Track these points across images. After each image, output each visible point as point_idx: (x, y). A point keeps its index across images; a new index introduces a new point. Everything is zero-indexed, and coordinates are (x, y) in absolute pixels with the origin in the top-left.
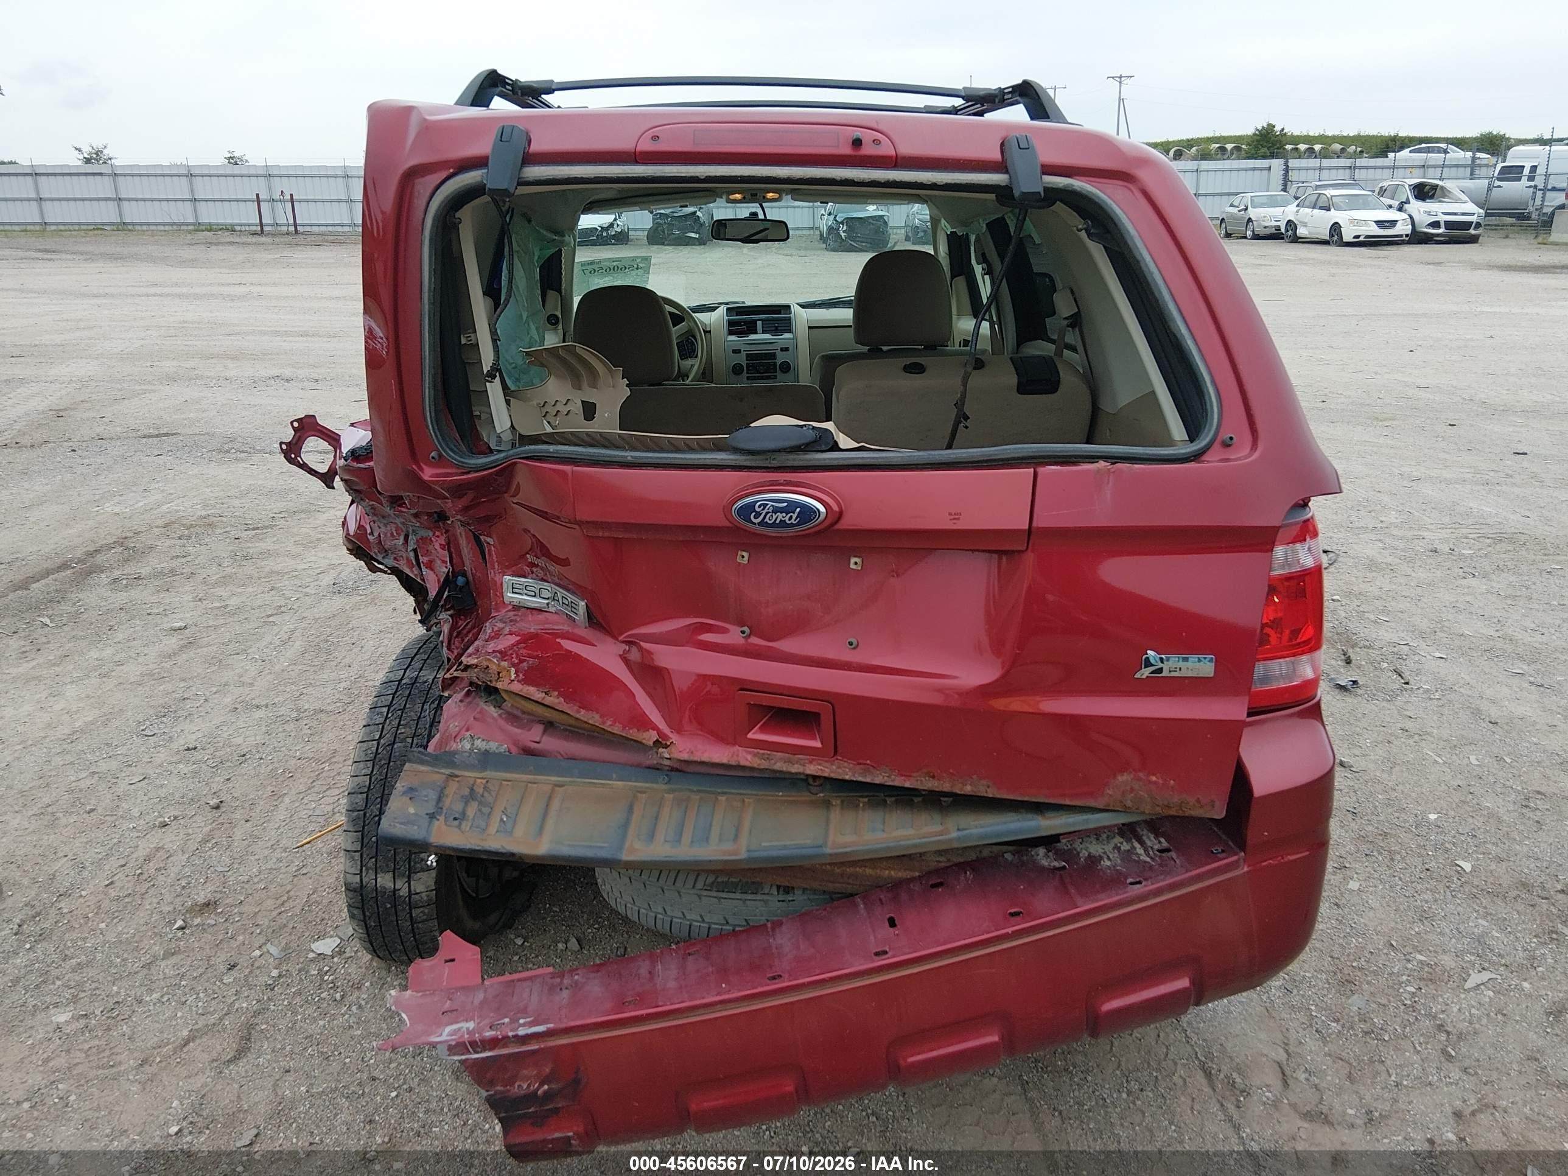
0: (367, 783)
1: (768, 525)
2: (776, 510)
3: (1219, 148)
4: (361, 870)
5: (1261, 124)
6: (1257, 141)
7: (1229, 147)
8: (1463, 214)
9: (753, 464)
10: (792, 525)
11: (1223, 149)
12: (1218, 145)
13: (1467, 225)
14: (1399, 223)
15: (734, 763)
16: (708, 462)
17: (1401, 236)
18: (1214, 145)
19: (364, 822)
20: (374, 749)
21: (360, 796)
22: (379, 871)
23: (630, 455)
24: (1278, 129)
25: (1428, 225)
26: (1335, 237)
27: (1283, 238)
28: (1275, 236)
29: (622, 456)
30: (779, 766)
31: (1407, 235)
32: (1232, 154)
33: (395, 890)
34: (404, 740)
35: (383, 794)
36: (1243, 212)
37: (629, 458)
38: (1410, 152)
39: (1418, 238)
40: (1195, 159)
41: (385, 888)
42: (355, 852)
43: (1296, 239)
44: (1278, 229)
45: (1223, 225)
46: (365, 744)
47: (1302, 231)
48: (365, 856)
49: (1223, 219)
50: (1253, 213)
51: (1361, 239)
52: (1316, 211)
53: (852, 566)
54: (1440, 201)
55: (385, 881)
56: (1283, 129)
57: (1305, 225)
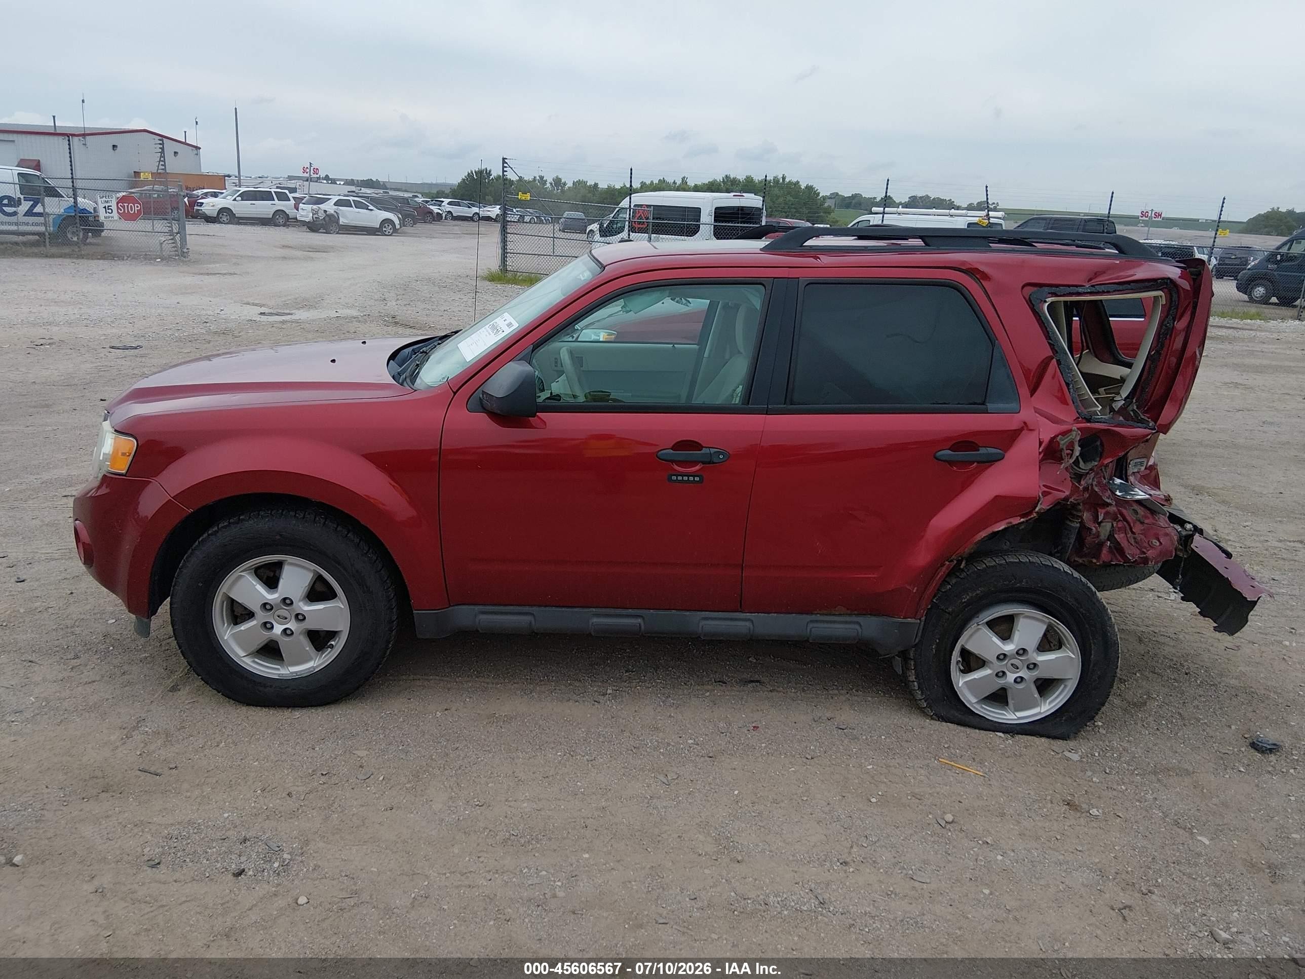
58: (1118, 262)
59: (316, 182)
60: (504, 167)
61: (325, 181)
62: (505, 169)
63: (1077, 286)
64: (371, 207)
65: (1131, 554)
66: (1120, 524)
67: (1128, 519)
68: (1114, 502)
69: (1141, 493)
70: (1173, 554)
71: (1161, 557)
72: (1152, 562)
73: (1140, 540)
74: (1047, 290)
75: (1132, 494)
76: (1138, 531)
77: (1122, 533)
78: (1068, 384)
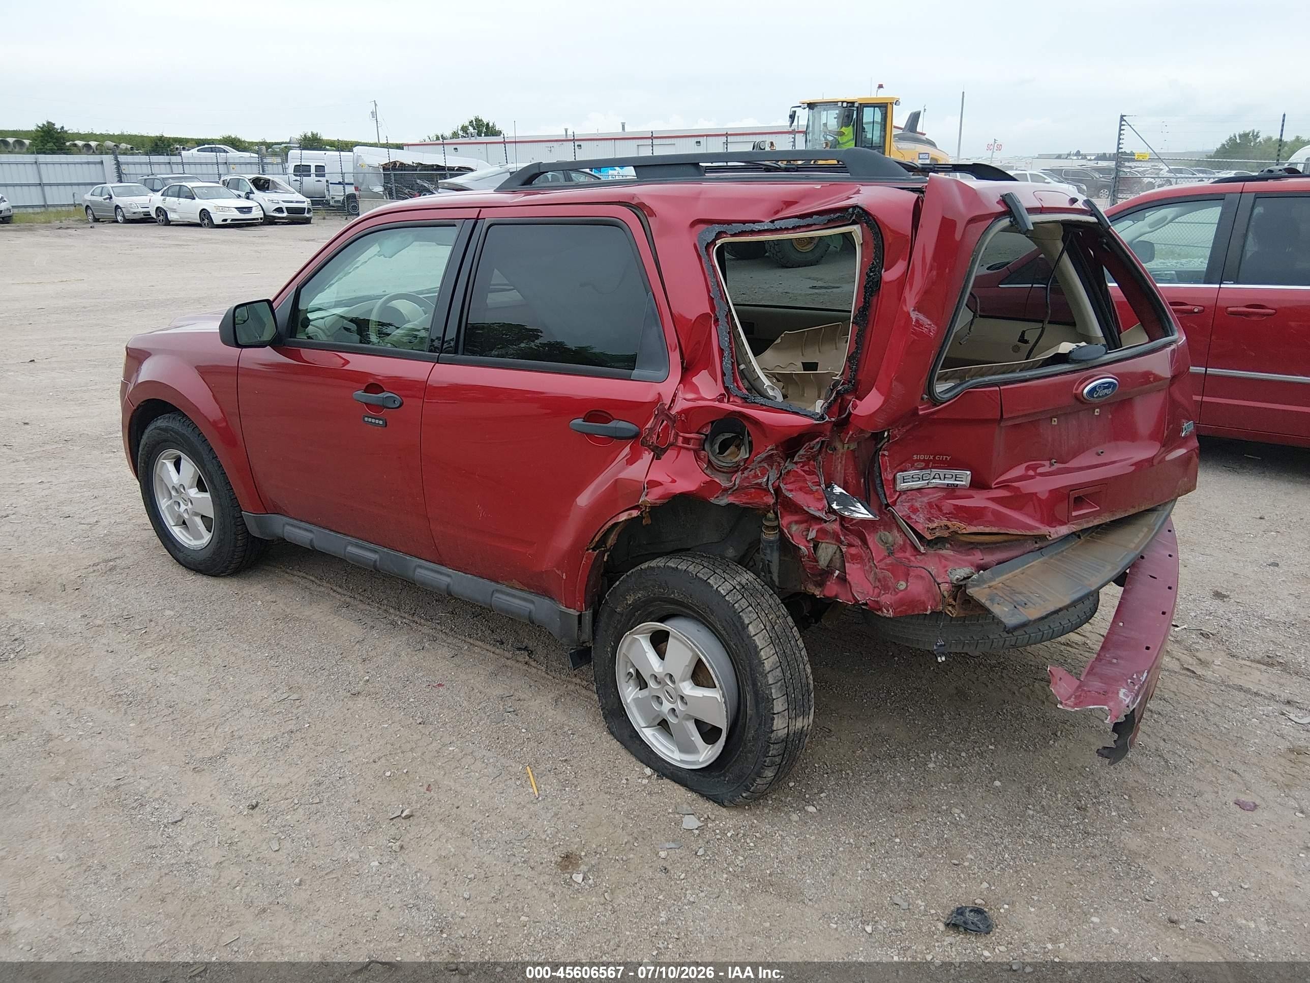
5: (39, 122)
6: (42, 136)
8: (297, 202)
9: (1082, 368)
13: (302, 211)
14: (254, 209)
15: (1071, 532)
16: (1063, 371)
17: (257, 219)
24: (58, 126)
25: (275, 210)
26: (205, 220)
27: (156, 222)
28: (146, 219)
29: (1024, 376)
30: (1085, 526)
31: (261, 219)
36: (108, 201)
37: (1028, 376)
38: (198, 151)
39: (269, 221)
43: (168, 223)
44: (147, 214)
45: (90, 212)
47: (172, 216)
49: (87, 206)
50: (117, 200)
51: (229, 222)
52: (181, 200)
53: (1096, 414)
54: (276, 192)
57: (174, 211)
58: (819, 187)
59: (1066, 158)
60: (1121, 125)
61: (1075, 158)
62: (1122, 128)
63: (754, 222)
64: (1049, 180)
65: (862, 593)
66: (853, 551)
67: (871, 545)
68: (834, 517)
69: (863, 510)
70: (929, 607)
71: (904, 607)
72: (888, 611)
73: (884, 578)
74: (717, 228)
75: (851, 510)
76: (882, 565)
77: (857, 563)
78: (722, 350)
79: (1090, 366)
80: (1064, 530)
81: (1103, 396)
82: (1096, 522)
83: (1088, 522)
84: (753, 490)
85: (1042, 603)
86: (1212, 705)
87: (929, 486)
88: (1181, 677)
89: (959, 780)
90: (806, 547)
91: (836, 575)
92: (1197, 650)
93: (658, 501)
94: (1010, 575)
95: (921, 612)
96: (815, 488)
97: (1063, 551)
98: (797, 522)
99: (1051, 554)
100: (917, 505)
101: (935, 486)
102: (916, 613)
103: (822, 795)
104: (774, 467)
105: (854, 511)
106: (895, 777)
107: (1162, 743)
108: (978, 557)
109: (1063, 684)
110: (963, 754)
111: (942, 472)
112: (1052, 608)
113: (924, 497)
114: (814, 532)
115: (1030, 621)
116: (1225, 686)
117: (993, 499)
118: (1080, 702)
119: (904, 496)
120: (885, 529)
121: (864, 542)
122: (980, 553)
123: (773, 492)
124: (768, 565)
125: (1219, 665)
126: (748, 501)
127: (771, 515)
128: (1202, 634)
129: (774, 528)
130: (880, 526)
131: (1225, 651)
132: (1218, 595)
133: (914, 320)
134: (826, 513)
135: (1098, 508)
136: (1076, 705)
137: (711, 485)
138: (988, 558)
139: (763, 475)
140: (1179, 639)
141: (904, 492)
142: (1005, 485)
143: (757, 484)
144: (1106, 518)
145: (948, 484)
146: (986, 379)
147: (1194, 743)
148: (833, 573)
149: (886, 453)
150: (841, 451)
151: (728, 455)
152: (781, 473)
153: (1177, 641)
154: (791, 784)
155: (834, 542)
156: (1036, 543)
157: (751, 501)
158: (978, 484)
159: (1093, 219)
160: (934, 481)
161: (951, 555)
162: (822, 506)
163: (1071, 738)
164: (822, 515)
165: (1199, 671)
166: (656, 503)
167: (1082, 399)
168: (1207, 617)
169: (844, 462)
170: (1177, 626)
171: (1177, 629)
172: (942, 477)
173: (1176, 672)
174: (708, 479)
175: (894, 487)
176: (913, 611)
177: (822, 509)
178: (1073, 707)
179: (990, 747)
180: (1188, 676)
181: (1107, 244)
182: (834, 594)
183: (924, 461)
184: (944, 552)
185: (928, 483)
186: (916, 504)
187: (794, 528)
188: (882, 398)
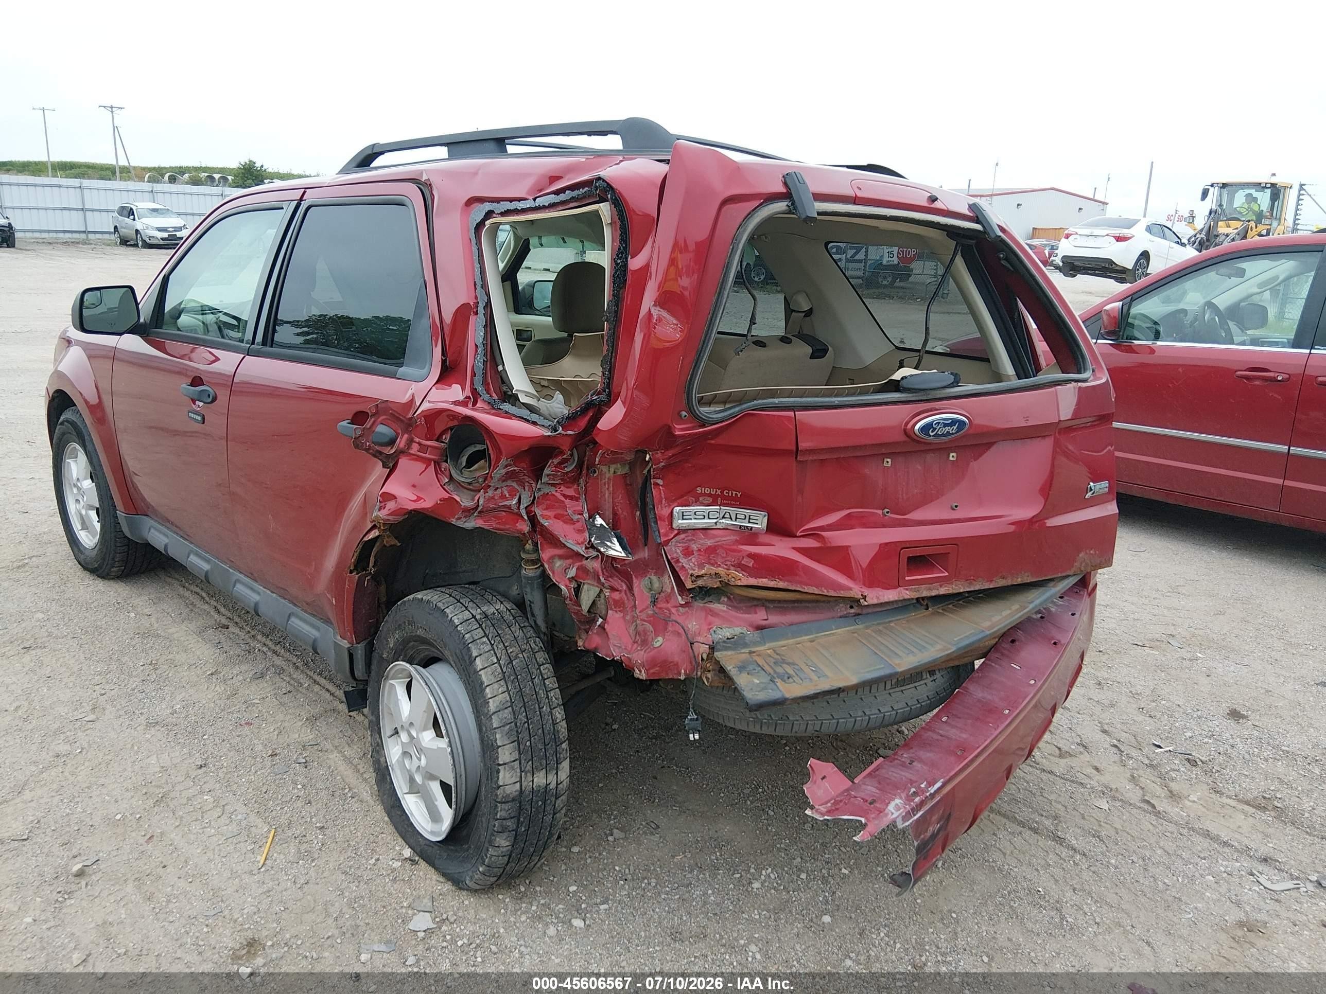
0: (508, 698)
1: (940, 436)
2: (945, 425)
3: (208, 176)
4: (521, 777)
5: (244, 160)
6: (243, 173)
7: (217, 176)
9: (917, 399)
10: (953, 434)
11: (211, 178)
12: (206, 174)
15: (901, 599)
16: (889, 400)
18: (203, 174)
19: (517, 732)
20: (499, 670)
21: (506, 711)
22: (535, 770)
23: (836, 400)
24: (258, 165)
29: (832, 402)
30: (925, 594)
32: (219, 182)
33: (547, 785)
34: (517, 657)
35: (525, 704)
37: (836, 402)
40: (187, 183)
41: (539, 786)
42: (514, 761)
46: (489, 669)
48: (523, 761)
53: (951, 458)
55: (540, 779)
56: (262, 166)
65: (620, 647)
66: (616, 596)
67: (636, 590)
68: (595, 553)
69: (618, 547)
70: (683, 671)
71: (657, 669)
72: (640, 671)
73: (644, 631)
74: (488, 207)
75: (607, 546)
76: (643, 616)
77: (620, 611)
78: (476, 346)
79: (930, 397)
80: (890, 595)
81: (943, 435)
82: (943, 591)
83: (930, 589)
84: (504, 514)
85: (815, 678)
86: (1159, 852)
87: (718, 527)
88: (1134, 811)
89: (784, 907)
90: (566, 586)
91: (598, 623)
92: (1173, 780)
93: (391, 518)
94: (791, 641)
95: (675, 677)
96: (576, 517)
97: (890, 622)
98: (561, 557)
99: (867, 624)
100: (695, 547)
101: (724, 527)
102: (671, 677)
103: (602, 907)
104: (527, 488)
105: (610, 547)
106: (705, 894)
107: (1069, 894)
108: (760, 616)
109: (826, 784)
110: (803, 876)
111: (733, 511)
112: (825, 686)
113: (709, 540)
114: (575, 569)
115: (786, 699)
116: (1189, 829)
117: (798, 550)
118: (837, 809)
119: (683, 536)
120: (656, 574)
121: (630, 588)
122: (765, 612)
123: (526, 517)
124: (530, 606)
125: (1194, 802)
126: (498, 526)
127: (529, 546)
128: (1188, 760)
129: (534, 562)
130: (652, 569)
131: (1208, 785)
132: (1235, 715)
133: (655, 317)
134: (586, 548)
135: (947, 574)
136: (829, 812)
137: (450, 502)
138: (774, 619)
139: (512, 496)
140: (1155, 762)
141: (681, 531)
142: (813, 534)
143: (505, 506)
144: (959, 587)
145: (740, 526)
146: (776, 401)
147: (1111, 898)
148: (594, 621)
149: (660, 482)
150: (607, 476)
151: (476, 470)
152: (534, 498)
153: (1151, 766)
154: (573, 888)
155: (596, 584)
156: (851, 607)
157: (502, 527)
158: (778, 528)
159: (978, 227)
160: (723, 521)
161: (724, 611)
162: (582, 540)
163: (953, 872)
164: (581, 550)
165: (1162, 805)
166: (388, 520)
167: (915, 437)
168: (1206, 740)
169: (611, 489)
170: (1160, 747)
171: (1159, 750)
172: (734, 518)
173: (1131, 804)
174: (446, 496)
175: (671, 523)
176: (667, 674)
177: (582, 543)
178: (823, 815)
179: (844, 871)
180: (1144, 811)
181: (1006, 259)
182: (594, 646)
183: (710, 495)
184: (716, 606)
185: (716, 523)
186: (693, 546)
187: (558, 563)
188: (625, 410)
